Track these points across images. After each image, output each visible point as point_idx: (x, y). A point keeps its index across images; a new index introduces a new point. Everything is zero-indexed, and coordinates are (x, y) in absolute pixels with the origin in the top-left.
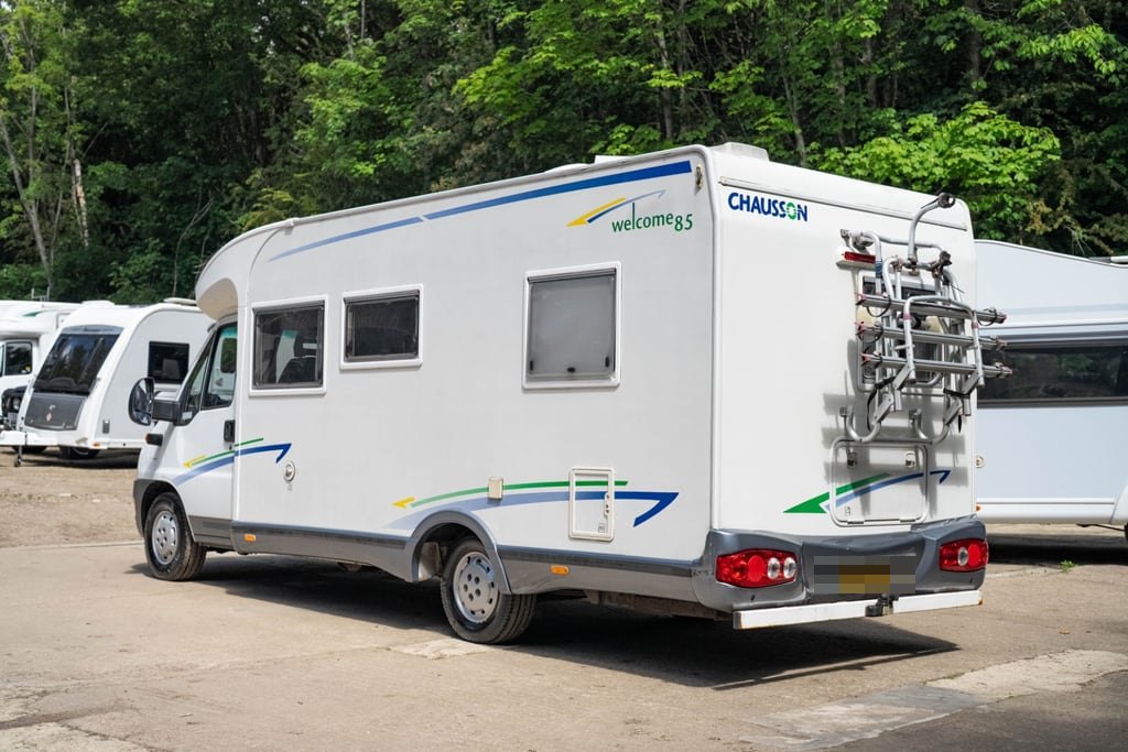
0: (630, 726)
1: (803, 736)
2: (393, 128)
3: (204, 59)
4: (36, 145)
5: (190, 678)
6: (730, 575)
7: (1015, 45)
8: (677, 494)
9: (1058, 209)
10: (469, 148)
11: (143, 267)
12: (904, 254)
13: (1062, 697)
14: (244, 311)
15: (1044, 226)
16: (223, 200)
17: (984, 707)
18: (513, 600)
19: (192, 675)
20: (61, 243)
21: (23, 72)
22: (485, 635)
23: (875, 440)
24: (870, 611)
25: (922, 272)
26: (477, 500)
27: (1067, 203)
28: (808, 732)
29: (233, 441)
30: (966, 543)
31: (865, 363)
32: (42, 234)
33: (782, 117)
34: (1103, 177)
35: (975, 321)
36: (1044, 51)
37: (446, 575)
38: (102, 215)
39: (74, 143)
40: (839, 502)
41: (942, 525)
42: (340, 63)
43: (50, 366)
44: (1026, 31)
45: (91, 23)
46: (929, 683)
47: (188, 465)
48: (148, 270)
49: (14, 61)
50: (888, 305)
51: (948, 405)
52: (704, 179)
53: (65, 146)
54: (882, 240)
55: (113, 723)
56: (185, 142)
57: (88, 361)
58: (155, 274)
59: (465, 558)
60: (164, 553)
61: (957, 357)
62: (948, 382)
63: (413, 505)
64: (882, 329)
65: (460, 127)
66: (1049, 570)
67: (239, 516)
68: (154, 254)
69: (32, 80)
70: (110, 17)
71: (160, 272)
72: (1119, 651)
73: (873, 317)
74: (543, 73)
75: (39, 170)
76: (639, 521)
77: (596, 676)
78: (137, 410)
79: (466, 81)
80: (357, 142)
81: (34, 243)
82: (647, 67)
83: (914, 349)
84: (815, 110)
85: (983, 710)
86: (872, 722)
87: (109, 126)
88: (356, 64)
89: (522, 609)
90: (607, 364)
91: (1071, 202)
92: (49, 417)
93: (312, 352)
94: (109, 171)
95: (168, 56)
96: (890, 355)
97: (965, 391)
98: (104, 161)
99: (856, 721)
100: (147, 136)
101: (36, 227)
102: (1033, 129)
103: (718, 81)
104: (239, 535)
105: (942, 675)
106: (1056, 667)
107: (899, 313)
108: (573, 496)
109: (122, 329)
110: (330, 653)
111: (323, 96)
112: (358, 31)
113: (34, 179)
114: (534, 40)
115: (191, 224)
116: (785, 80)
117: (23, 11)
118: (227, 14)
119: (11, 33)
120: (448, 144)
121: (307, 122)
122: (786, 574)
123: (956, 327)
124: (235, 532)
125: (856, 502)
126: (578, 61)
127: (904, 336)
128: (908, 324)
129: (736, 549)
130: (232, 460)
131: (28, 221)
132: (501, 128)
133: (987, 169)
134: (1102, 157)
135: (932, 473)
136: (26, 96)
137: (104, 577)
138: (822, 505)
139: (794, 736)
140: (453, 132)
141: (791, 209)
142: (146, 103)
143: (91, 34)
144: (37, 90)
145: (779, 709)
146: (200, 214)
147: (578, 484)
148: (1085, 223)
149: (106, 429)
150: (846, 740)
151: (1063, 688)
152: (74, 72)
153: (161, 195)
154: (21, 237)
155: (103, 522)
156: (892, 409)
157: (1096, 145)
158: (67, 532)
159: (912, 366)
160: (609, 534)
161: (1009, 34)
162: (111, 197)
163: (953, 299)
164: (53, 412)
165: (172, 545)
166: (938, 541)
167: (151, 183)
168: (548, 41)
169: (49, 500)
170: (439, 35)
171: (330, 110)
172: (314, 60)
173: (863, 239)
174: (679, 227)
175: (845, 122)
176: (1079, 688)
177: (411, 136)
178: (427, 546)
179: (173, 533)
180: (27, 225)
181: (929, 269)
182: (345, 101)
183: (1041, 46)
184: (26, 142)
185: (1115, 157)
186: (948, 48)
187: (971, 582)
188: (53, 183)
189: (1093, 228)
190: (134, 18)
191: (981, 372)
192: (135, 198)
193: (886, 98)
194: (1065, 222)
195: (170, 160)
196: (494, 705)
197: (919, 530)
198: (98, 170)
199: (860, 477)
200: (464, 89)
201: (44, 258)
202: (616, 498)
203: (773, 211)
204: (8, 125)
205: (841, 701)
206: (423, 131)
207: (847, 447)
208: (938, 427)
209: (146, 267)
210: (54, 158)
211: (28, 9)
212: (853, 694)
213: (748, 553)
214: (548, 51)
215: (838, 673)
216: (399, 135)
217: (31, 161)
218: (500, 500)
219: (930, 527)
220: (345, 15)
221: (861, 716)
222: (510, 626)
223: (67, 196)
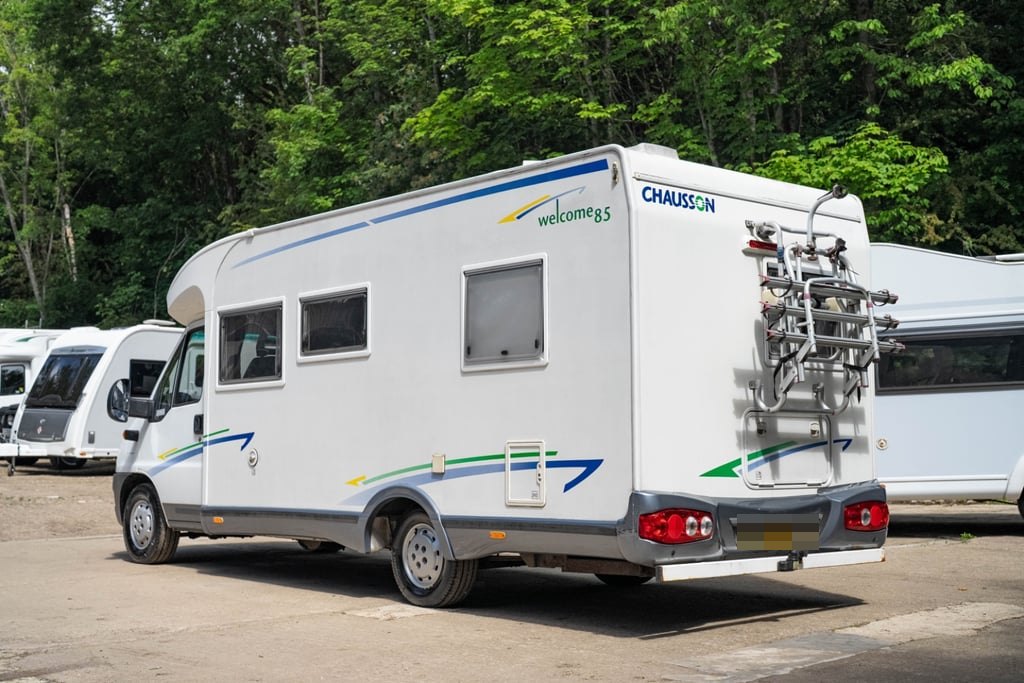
0: (562, 669)
1: (720, 674)
2: (350, 164)
3: (181, 111)
4: (29, 191)
5: (161, 639)
6: (651, 532)
7: (905, 76)
8: (602, 460)
9: (949, 221)
10: (418, 180)
11: (126, 298)
12: (803, 241)
13: (959, 640)
14: (210, 315)
15: (937, 237)
16: (197, 236)
17: (888, 648)
18: (457, 566)
19: (162, 637)
20: (52, 279)
21: (19, 127)
22: (432, 599)
23: (781, 410)
24: (782, 567)
25: (821, 257)
26: (423, 475)
27: (957, 215)
28: (725, 671)
29: (202, 433)
30: (868, 504)
31: (770, 338)
32: (35, 271)
33: (698, 143)
34: (988, 192)
35: (870, 301)
36: (931, 80)
37: (396, 547)
38: (89, 253)
39: (63, 190)
40: (750, 468)
41: (846, 489)
42: (301, 108)
43: (40, 386)
44: (914, 63)
45: (79, 81)
46: (837, 631)
47: (161, 457)
48: (130, 301)
49: (10, 117)
50: (789, 286)
51: (847, 378)
52: (619, 175)
53: (55, 192)
54: (783, 229)
55: (88, 676)
56: (163, 185)
57: (74, 378)
58: (137, 305)
59: (412, 530)
60: (140, 538)
61: (854, 334)
62: (847, 357)
63: (365, 483)
64: (784, 307)
65: (409, 162)
66: (949, 542)
67: (208, 501)
68: (136, 287)
69: (26, 134)
70: (94, 77)
71: (140, 302)
72: (1010, 603)
73: (776, 298)
74: (482, 110)
75: (32, 213)
76: (568, 487)
77: (533, 631)
78: (115, 408)
79: (414, 119)
80: (316, 179)
81: (28, 280)
82: (576, 101)
83: (814, 325)
84: (729, 137)
85: (886, 651)
86: (783, 661)
87: (94, 174)
88: (315, 108)
89: (465, 575)
90: (537, 346)
91: (961, 215)
92: (40, 430)
93: (273, 352)
94: (95, 213)
95: (147, 110)
96: (793, 330)
97: (863, 364)
98: (91, 205)
99: (769, 661)
100: (128, 181)
101: (29, 265)
102: (924, 149)
103: (640, 112)
104: (208, 518)
105: (849, 624)
106: (954, 616)
107: (800, 294)
108: (508, 467)
109: (105, 349)
110: (290, 617)
111: (286, 138)
112: (317, 81)
113: (28, 222)
114: (473, 80)
115: (169, 258)
116: (701, 112)
117: (19, 73)
118: (199, 68)
119: (8, 93)
120: (399, 178)
121: (271, 162)
122: (704, 532)
123: (853, 307)
124: (204, 515)
125: (766, 467)
126: (514, 98)
127: (805, 314)
128: (808, 303)
129: (657, 508)
130: (201, 451)
131: (23, 260)
132: (446, 162)
133: (882, 184)
134: (987, 174)
135: (835, 441)
136: (20, 148)
137: (87, 563)
138: (736, 470)
139: (712, 674)
140: (403, 166)
141: (700, 201)
142: (129, 152)
143: (78, 91)
144: (31, 143)
145: (700, 653)
146: (177, 250)
147: (512, 456)
148: (974, 234)
149: (91, 440)
150: (760, 676)
151: (959, 633)
152: (63, 125)
153: (141, 234)
154: (17, 275)
155: (87, 520)
156: (796, 381)
157: (982, 164)
158: (54, 528)
159: (813, 341)
160: (542, 500)
161: (899, 66)
162: (98, 237)
163: (848, 280)
164: (43, 426)
165: (148, 532)
166: (843, 502)
167: (133, 223)
168: (486, 81)
169: (38, 501)
170: (390, 80)
171: (292, 150)
172: (278, 107)
173: (766, 228)
174: (598, 219)
175: (756, 147)
176: (975, 632)
177: (365, 170)
178: (378, 520)
179: (149, 520)
180: (21, 264)
181: (826, 255)
182: (306, 141)
183: (927, 76)
184: (21, 189)
185: (998, 174)
186: (845, 79)
187: (874, 541)
188: (45, 225)
189: (982, 238)
190: (117, 76)
191: (876, 347)
192: (120, 238)
193: (793, 126)
194: (956, 233)
195: (149, 201)
196: (438, 655)
197: (825, 493)
198: (86, 213)
199: (769, 445)
200: (411, 127)
201: (37, 293)
202: (547, 466)
203: (683, 203)
204: (4, 175)
205: (755, 646)
206: (376, 166)
207: (757, 418)
208: (839, 399)
209: (129, 298)
210: (46, 202)
211: (22, 71)
212: (768, 640)
213: (667, 512)
214: (486, 90)
215: (754, 624)
216: (354, 170)
217: (24, 206)
218: (443, 474)
219: (835, 491)
220: (305, 66)
221: (775, 657)
222: (454, 590)
223: (58, 237)
